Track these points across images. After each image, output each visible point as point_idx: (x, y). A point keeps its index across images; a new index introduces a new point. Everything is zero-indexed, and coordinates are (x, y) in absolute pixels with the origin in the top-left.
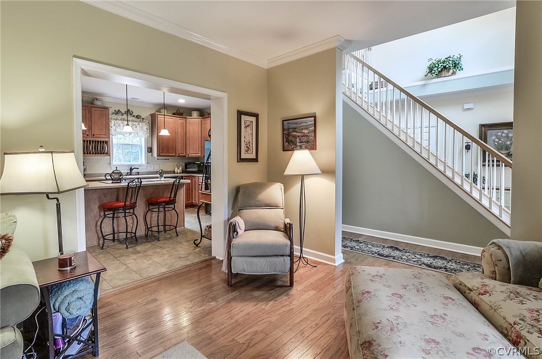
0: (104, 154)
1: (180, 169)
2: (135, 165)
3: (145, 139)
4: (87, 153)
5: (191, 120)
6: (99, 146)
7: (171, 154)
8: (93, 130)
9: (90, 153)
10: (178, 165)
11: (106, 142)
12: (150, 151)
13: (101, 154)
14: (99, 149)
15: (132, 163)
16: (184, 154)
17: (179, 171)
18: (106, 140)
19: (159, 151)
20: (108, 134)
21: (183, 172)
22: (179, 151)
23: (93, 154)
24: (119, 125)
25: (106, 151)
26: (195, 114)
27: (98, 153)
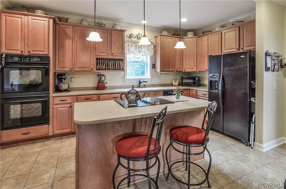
0: (120, 70)
1: (177, 82)
2: (143, 79)
3: (150, 58)
4: (108, 70)
5: (187, 39)
6: (117, 63)
7: (171, 70)
8: (113, 50)
9: (110, 69)
10: (176, 78)
11: (122, 60)
12: (153, 67)
13: (118, 70)
14: (117, 66)
15: (140, 77)
16: (181, 70)
17: (176, 84)
18: (122, 58)
19: (162, 67)
20: (123, 53)
21: (179, 84)
22: (177, 67)
23: (112, 70)
24: (132, 46)
25: (122, 68)
26: (190, 35)
27: (116, 70)
